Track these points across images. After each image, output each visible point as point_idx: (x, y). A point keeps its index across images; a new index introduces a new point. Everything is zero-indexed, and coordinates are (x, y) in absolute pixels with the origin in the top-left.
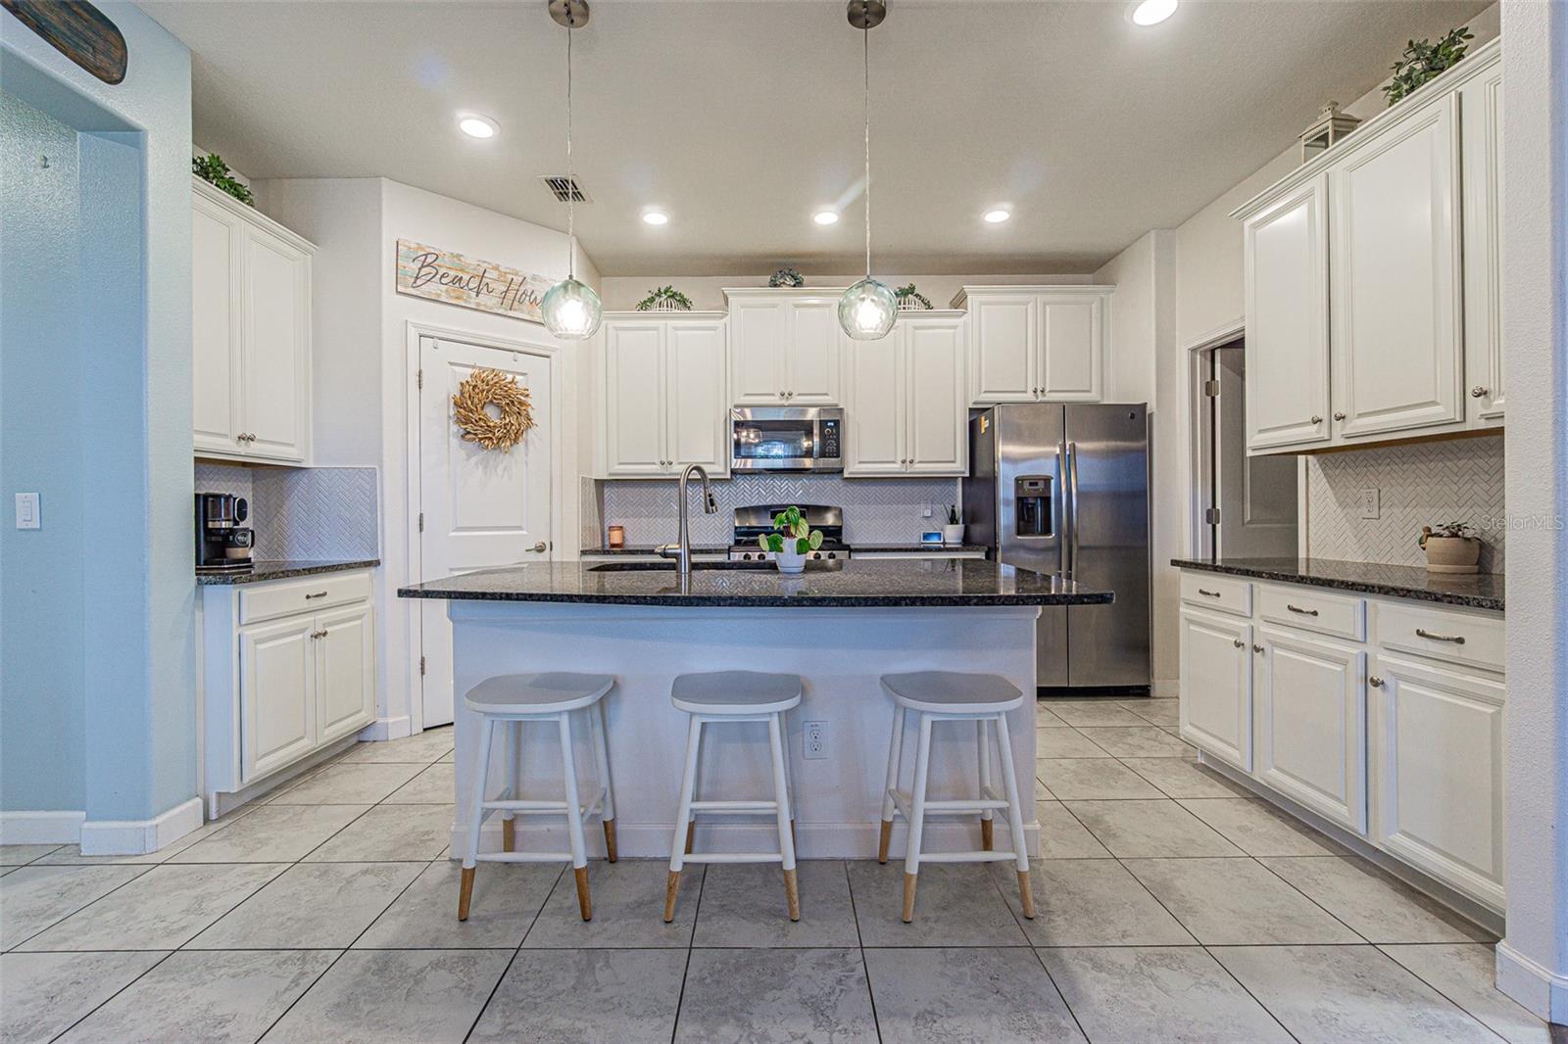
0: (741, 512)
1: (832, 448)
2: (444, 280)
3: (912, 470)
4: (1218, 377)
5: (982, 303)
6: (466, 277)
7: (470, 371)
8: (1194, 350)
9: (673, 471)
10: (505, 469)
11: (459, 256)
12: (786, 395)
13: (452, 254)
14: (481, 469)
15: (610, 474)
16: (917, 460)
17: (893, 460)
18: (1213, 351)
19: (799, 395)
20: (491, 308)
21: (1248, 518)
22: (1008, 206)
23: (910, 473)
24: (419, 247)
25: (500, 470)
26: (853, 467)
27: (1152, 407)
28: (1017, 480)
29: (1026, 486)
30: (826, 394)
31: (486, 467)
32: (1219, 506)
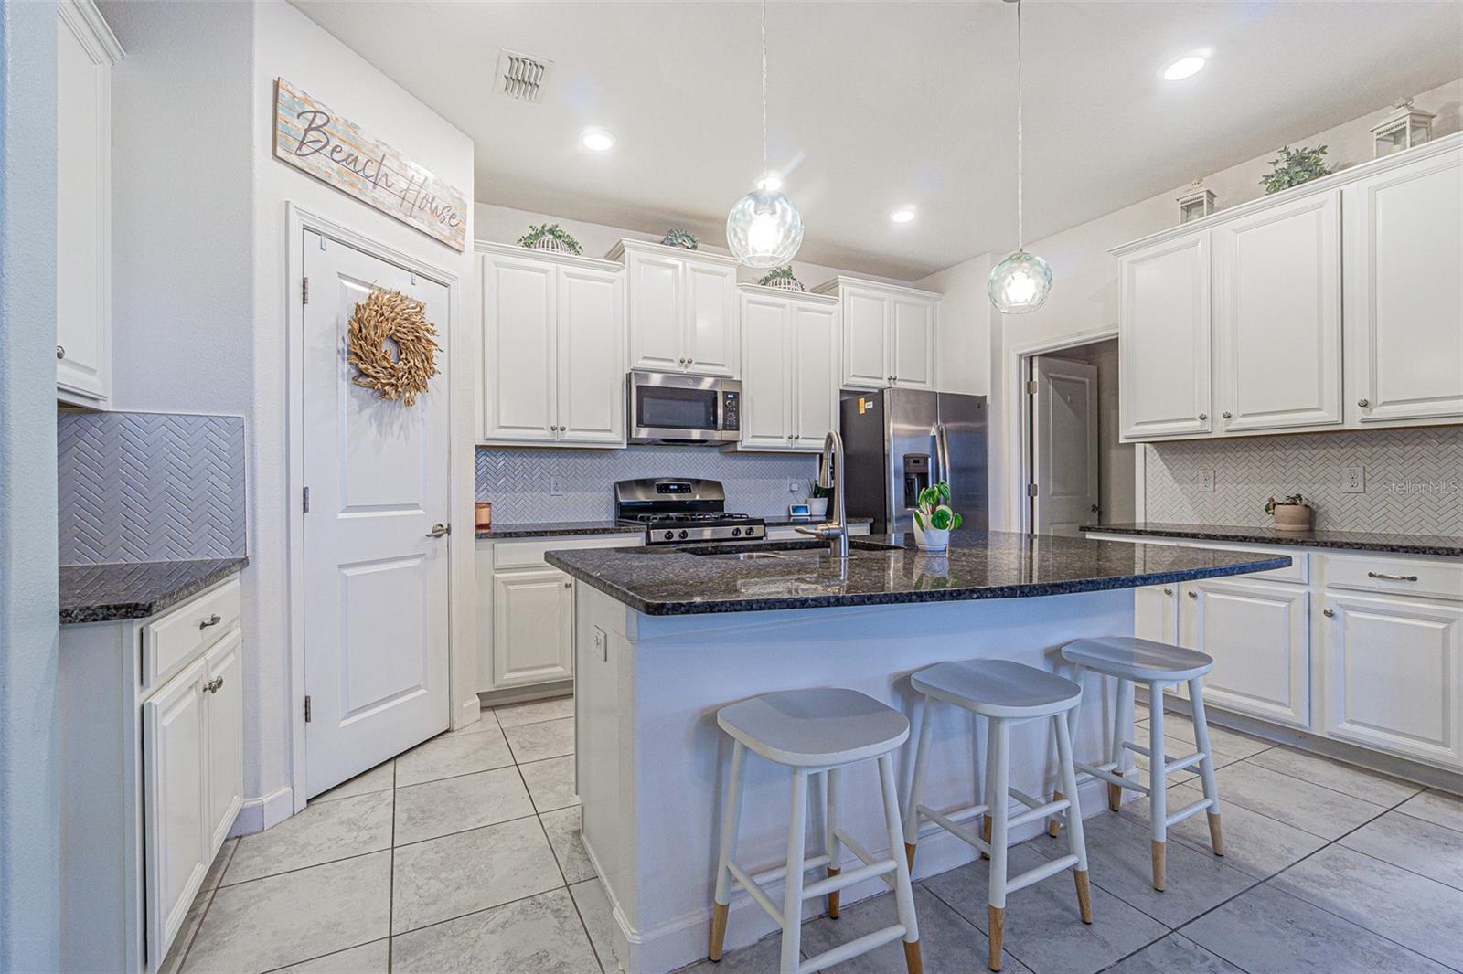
0: (623, 486)
1: (731, 420)
2: (337, 156)
3: (796, 446)
4: (1036, 379)
5: (852, 294)
6: (362, 159)
7: (367, 291)
8: (1020, 356)
9: (566, 438)
10: (401, 428)
11: (354, 127)
12: (686, 362)
13: (347, 121)
14: (374, 425)
15: (488, 440)
16: (800, 437)
17: (780, 435)
18: (1031, 358)
19: (698, 363)
20: (390, 209)
21: (1052, 492)
22: (913, 207)
23: (795, 449)
24: (306, 100)
25: (396, 427)
26: (749, 438)
27: (989, 400)
28: (905, 457)
29: (912, 463)
30: (722, 365)
31: (380, 424)
32: (1036, 482)
